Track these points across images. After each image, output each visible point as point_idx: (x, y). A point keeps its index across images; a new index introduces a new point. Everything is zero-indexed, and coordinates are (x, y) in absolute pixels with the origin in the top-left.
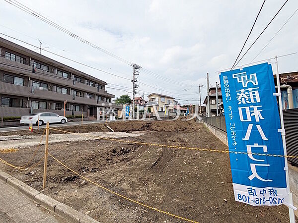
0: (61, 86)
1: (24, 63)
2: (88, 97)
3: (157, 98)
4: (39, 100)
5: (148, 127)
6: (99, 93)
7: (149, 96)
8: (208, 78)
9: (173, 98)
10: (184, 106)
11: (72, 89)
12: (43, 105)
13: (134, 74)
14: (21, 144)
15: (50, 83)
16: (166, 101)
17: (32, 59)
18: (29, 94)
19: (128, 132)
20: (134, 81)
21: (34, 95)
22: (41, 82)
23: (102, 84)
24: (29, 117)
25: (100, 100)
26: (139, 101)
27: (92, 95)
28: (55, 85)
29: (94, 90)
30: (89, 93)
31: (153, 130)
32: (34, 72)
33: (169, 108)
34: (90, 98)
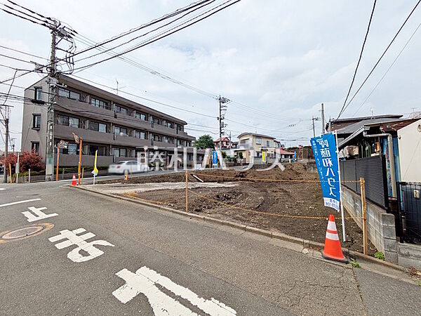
0: (139, 130)
1: (107, 108)
2: (167, 141)
3: (251, 139)
4: (119, 147)
5: (242, 176)
6: (178, 135)
7: (240, 137)
8: (323, 111)
9: (273, 139)
10: (290, 149)
11: (150, 132)
12: (123, 152)
13: (221, 110)
14: (136, 190)
15: (129, 127)
16: (264, 142)
17: (114, 103)
18: (111, 141)
19: (219, 182)
20: (221, 119)
21: (116, 142)
22: (121, 127)
23: (180, 125)
24: (117, 166)
25: (179, 144)
26: (225, 143)
27: (171, 138)
28: (134, 129)
29: (173, 132)
30: (168, 137)
31: (248, 180)
32: (116, 117)
33: (268, 152)
34: (169, 142)
